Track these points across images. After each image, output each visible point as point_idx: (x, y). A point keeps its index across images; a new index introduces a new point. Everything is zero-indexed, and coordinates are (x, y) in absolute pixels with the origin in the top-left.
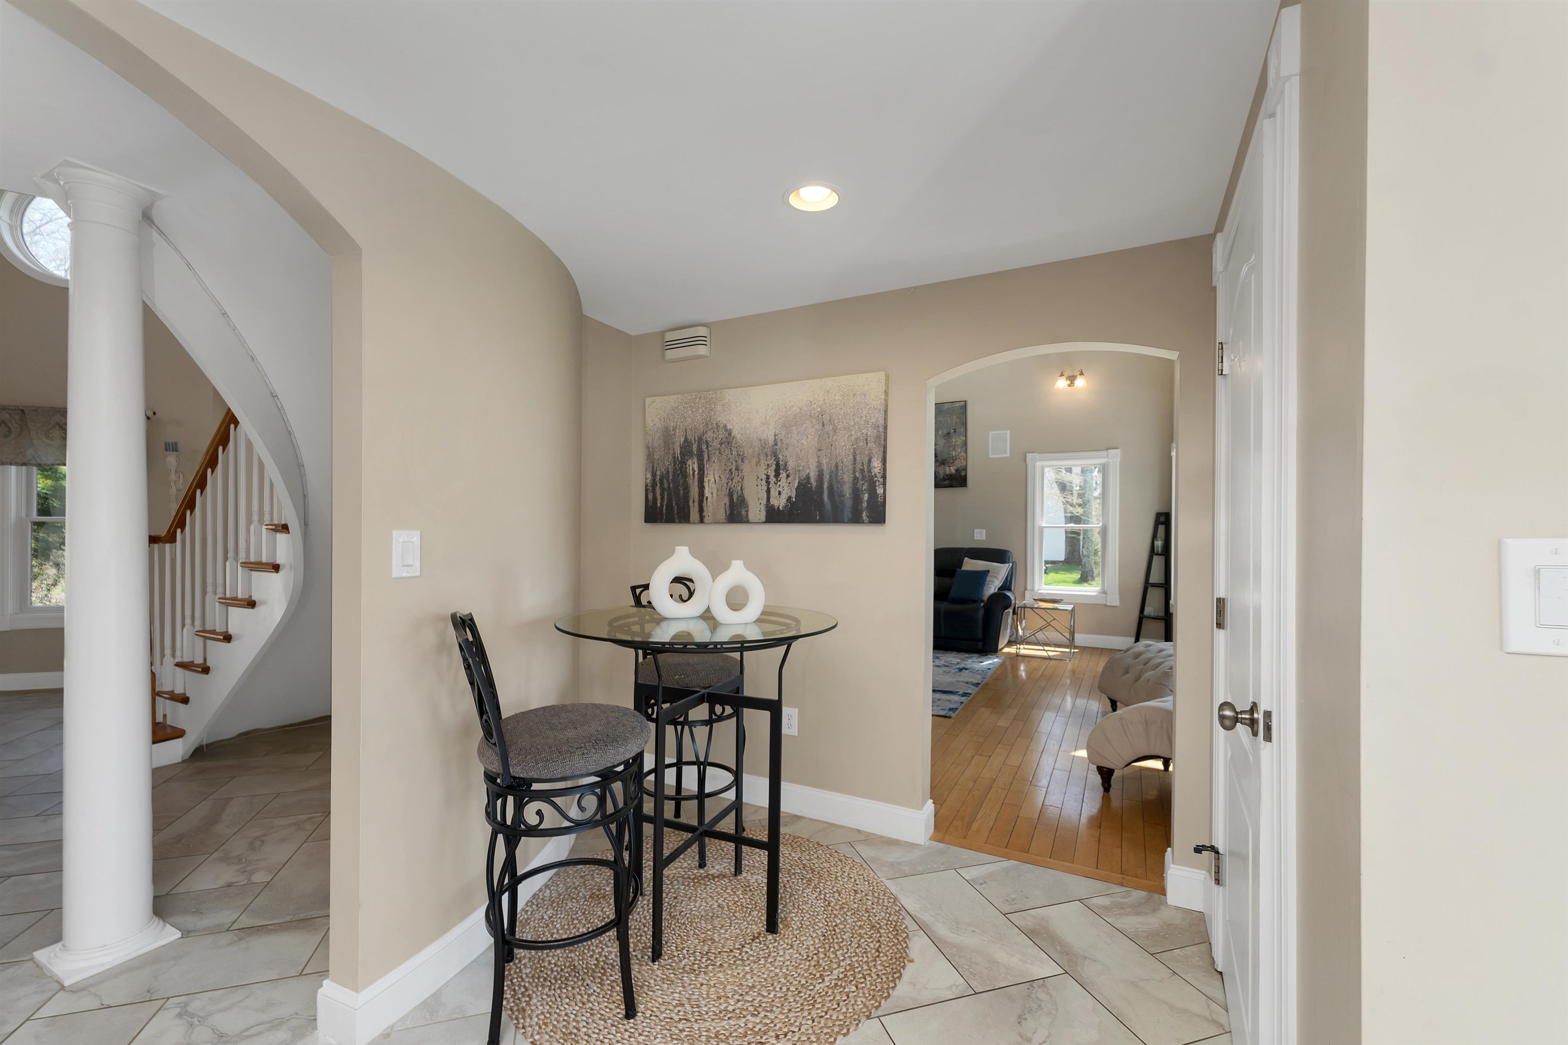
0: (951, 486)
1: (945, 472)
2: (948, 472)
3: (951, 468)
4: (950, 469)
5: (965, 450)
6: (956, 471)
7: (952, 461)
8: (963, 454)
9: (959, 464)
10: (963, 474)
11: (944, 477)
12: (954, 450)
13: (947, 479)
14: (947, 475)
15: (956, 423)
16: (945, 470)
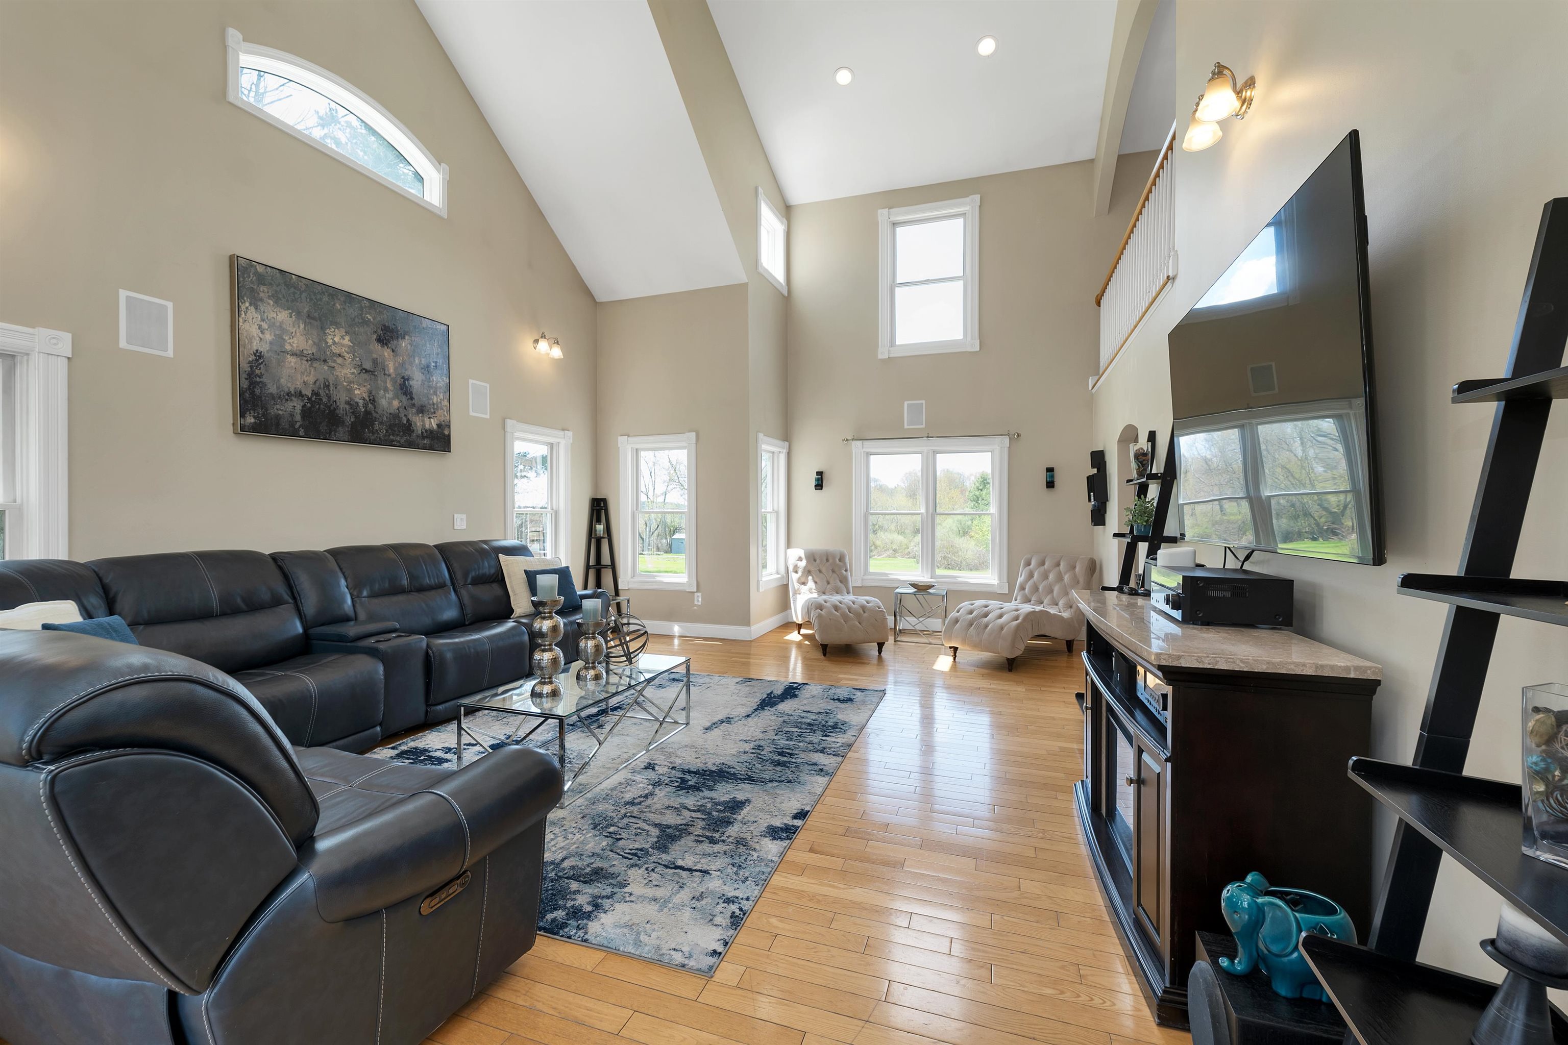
0: (431, 448)
1: (424, 425)
2: (427, 426)
3: (432, 420)
4: (431, 423)
5: (448, 397)
6: (439, 426)
7: (432, 411)
8: (445, 403)
9: (441, 416)
10: (446, 433)
11: (422, 433)
12: (435, 393)
13: (427, 437)
14: (426, 431)
15: (438, 354)
16: (423, 421)
